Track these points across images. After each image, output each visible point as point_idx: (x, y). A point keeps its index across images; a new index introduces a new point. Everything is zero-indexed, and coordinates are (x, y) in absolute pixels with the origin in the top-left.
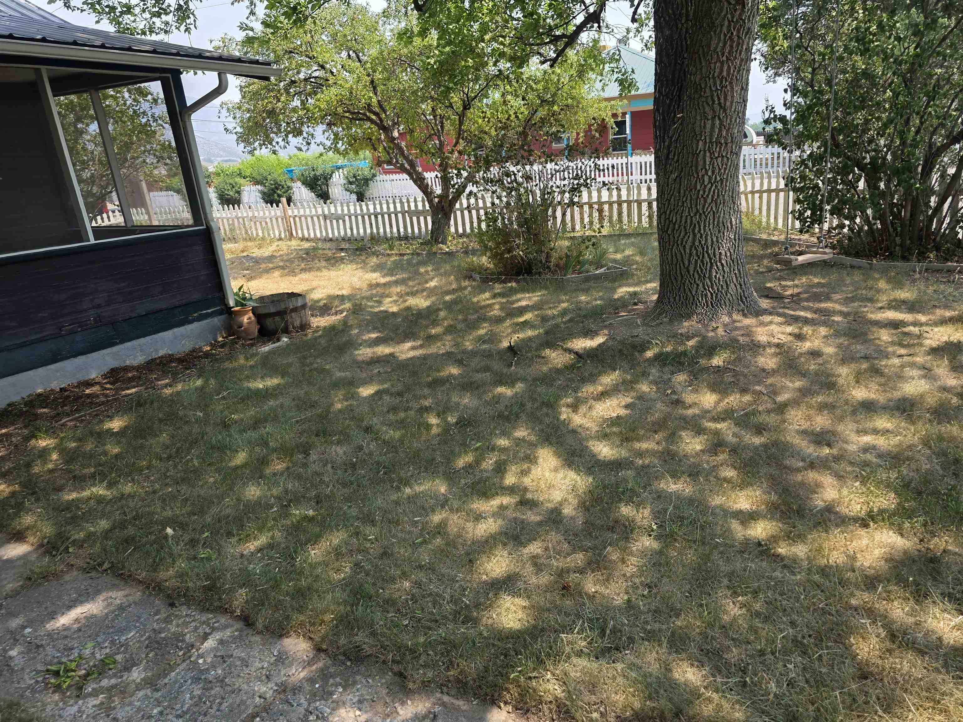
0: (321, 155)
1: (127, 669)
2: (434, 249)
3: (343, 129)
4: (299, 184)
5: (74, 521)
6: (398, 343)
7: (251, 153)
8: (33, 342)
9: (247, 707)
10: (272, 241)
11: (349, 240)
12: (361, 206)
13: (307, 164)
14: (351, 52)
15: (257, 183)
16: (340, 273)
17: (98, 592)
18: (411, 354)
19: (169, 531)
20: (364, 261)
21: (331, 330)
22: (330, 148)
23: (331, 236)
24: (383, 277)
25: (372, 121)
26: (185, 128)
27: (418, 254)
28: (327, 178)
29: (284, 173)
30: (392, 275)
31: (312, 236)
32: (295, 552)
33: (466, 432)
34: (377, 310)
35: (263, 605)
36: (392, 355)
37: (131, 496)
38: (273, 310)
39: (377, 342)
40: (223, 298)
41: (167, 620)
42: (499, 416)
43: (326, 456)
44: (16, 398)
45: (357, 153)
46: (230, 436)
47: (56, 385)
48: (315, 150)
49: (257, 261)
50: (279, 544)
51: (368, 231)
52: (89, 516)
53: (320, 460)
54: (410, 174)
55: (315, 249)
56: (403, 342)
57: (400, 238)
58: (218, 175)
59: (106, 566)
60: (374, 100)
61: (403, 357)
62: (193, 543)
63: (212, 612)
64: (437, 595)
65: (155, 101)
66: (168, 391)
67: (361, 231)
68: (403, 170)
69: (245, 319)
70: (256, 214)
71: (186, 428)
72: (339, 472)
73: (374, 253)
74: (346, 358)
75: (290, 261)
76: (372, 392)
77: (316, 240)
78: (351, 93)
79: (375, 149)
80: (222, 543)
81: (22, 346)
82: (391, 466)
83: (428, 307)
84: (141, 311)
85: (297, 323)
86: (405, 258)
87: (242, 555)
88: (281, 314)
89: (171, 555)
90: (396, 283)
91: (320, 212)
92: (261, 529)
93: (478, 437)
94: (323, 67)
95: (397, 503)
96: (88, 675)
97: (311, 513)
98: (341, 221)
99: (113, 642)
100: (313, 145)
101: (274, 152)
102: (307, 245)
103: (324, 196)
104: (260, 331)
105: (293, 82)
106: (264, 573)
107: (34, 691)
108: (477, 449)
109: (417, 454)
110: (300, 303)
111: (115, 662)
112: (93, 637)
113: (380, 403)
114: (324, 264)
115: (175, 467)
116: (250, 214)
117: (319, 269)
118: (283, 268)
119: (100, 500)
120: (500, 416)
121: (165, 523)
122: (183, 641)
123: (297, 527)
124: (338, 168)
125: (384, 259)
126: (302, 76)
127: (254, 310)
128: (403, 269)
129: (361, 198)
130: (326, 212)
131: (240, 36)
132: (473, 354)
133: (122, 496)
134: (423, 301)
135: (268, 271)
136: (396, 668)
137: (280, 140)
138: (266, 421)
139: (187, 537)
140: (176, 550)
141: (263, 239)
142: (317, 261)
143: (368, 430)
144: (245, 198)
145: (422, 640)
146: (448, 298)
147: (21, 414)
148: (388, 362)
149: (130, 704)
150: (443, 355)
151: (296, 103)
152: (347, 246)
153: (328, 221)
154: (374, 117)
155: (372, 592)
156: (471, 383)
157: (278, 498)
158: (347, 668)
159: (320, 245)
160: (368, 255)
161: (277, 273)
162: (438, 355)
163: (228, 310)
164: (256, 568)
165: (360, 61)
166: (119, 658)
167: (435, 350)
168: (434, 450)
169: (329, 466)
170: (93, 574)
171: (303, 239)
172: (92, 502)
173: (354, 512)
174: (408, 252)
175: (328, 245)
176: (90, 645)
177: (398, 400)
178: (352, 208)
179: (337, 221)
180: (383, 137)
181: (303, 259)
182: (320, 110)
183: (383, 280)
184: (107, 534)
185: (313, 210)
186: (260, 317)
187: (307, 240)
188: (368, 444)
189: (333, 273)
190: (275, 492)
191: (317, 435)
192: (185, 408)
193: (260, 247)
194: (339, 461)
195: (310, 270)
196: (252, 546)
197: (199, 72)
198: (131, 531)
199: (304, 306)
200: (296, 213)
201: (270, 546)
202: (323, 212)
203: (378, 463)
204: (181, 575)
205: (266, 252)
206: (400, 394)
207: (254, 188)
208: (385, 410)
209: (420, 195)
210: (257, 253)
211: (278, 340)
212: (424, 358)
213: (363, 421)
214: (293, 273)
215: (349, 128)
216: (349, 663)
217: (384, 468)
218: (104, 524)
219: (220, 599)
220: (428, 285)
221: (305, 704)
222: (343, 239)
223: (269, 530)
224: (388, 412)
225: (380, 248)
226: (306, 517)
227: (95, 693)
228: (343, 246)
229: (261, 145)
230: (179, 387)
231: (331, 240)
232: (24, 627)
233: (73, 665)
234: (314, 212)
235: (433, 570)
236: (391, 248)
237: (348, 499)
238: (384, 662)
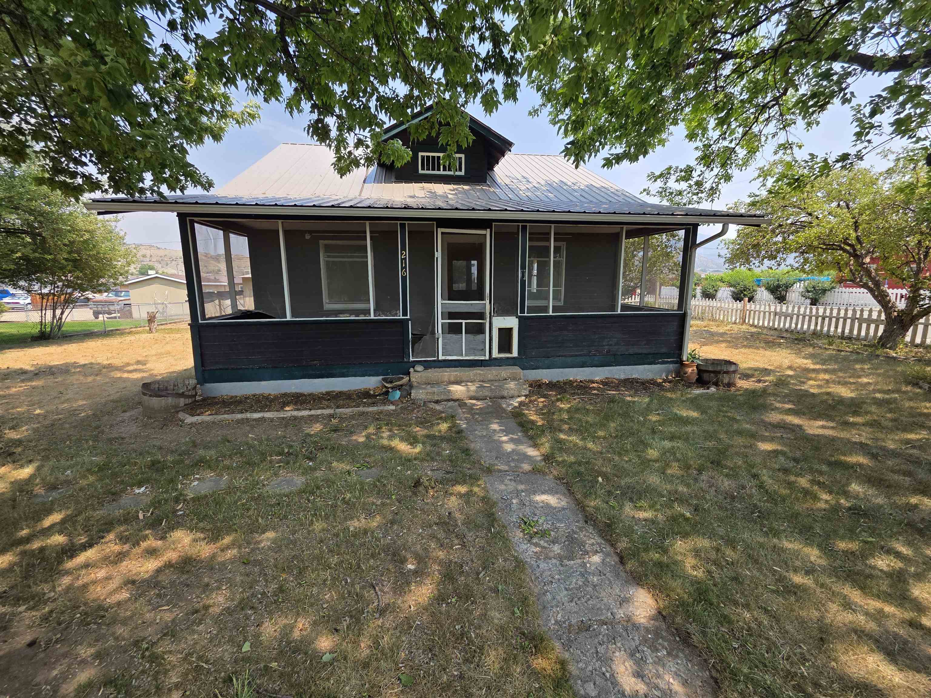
0: (788, 272)
1: (554, 542)
2: (878, 352)
3: (814, 256)
4: (763, 289)
5: (561, 449)
6: (810, 419)
7: (732, 269)
8: (576, 356)
9: (602, 614)
10: (728, 323)
11: (792, 331)
12: (811, 309)
13: (774, 277)
14: (841, 203)
15: (731, 285)
16: (775, 354)
17: (557, 493)
18: (820, 432)
19: (600, 479)
20: (799, 349)
21: (753, 393)
22: (797, 268)
23: (776, 326)
24: (813, 364)
25: (845, 251)
26: (691, 256)
27: (858, 353)
28: (788, 287)
29: (753, 281)
30: (823, 364)
31: (761, 324)
32: (668, 535)
33: (859, 521)
34: (798, 388)
35: (634, 556)
36: (800, 427)
37: (590, 450)
38: (710, 369)
39: (789, 412)
40: (680, 355)
41: (581, 529)
42: (908, 524)
43: (713, 481)
44: (561, 380)
45: (821, 272)
46: (653, 439)
47: (579, 378)
48: (783, 268)
49: (712, 334)
50: (658, 523)
51: (812, 327)
52: (568, 451)
53: (708, 482)
54: (871, 291)
55: (759, 333)
56: (815, 419)
57: (842, 337)
58: (707, 279)
59: (565, 481)
60: (854, 235)
61: (810, 431)
62: (610, 493)
63: (605, 540)
64: (774, 643)
65: (679, 239)
66: (629, 399)
67: (805, 327)
68: (865, 286)
69: (690, 370)
70: (723, 305)
71: (631, 424)
72: (720, 496)
73: (811, 345)
74: (756, 416)
75: (737, 339)
76: (770, 449)
77: (763, 327)
78: (831, 231)
79: (840, 271)
80: (625, 503)
81: (572, 356)
82: (765, 514)
83: (852, 398)
84: (631, 351)
85: (726, 381)
86: (843, 353)
87: (634, 517)
88: (716, 373)
89: (595, 493)
90: (826, 371)
91: (773, 309)
92: (651, 507)
93: (873, 532)
94: (810, 214)
95: (762, 546)
96: (536, 533)
97: (688, 515)
98: (789, 318)
99: (553, 523)
100: (783, 266)
101: (749, 270)
102: (753, 330)
103: (781, 299)
104: (697, 380)
105: (780, 226)
106: (642, 537)
107: (514, 525)
108: (866, 542)
109: (796, 515)
110: (732, 368)
111: (550, 535)
112: (547, 515)
113: (773, 460)
114: (763, 345)
115: (617, 443)
116: (719, 305)
117: (757, 348)
118: (729, 342)
119: (575, 445)
120: (910, 525)
121: (600, 474)
122: (584, 546)
123: (674, 519)
124: (800, 281)
125: (820, 351)
126: (789, 222)
127: (698, 366)
128: (836, 362)
129: (814, 302)
130: (778, 310)
131: (749, 200)
132: (894, 454)
133: (585, 448)
134: (849, 391)
135: (718, 342)
136: (714, 674)
137: (756, 262)
138: (680, 438)
139: (608, 488)
140: (599, 492)
141: (722, 322)
142: (758, 342)
143: (755, 476)
144: (719, 295)
145: (746, 670)
146: (878, 395)
147: (561, 387)
148: (794, 431)
149: (547, 563)
150: (855, 443)
151: (779, 238)
152: (788, 335)
153: (777, 317)
154: (848, 248)
155: (715, 601)
156: (881, 480)
157: (669, 492)
158: (675, 640)
159: (765, 331)
160: (806, 345)
161: (724, 345)
162: (849, 441)
163: (681, 362)
164: (639, 530)
165: (848, 208)
166: (552, 533)
167: (848, 436)
168: (814, 520)
169: (714, 489)
170: (558, 482)
171: (753, 325)
172: (572, 445)
173: (721, 531)
174: (848, 349)
175: (772, 332)
176: (543, 518)
177: (792, 464)
178: (802, 310)
179: (786, 318)
180: (852, 262)
181: (747, 339)
182: (798, 243)
183: (812, 367)
184: (571, 465)
185: (767, 307)
186: (700, 371)
187: (756, 326)
188: (751, 488)
189: (768, 353)
190: (669, 487)
191: (712, 463)
192: (635, 412)
193: (718, 326)
194: (722, 489)
195: (749, 347)
196: (643, 515)
197: (711, 225)
198: (582, 469)
199: (734, 372)
200: (753, 308)
201: (653, 522)
202: (775, 309)
203: (755, 506)
204: (597, 508)
205: (721, 330)
206: (796, 460)
207: (728, 289)
208: (777, 467)
209: (877, 307)
210: (714, 329)
211: (708, 389)
212: (832, 440)
213: (753, 468)
214: (736, 347)
215: (820, 255)
216: (678, 639)
217: (759, 512)
218: (572, 459)
219: (611, 535)
220: (860, 380)
221: (637, 642)
222: (787, 331)
223: (655, 511)
224: (779, 470)
225: (820, 343)
226: (683, 515)
227: (536, 545)
228: (784, 335)
229: (741, 265)
230: (636, 399)
231: (776, 329)
232: (523, 491)
233: (533, 524)
234: (767, 309)
235: (778, 621)
236: (830, 344)
237: (721, 520)
238: (705, 661)
